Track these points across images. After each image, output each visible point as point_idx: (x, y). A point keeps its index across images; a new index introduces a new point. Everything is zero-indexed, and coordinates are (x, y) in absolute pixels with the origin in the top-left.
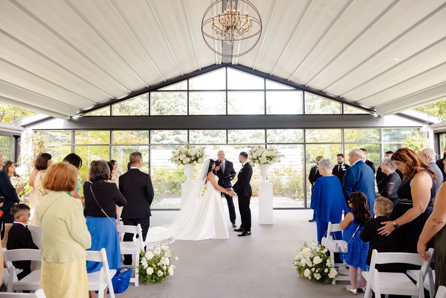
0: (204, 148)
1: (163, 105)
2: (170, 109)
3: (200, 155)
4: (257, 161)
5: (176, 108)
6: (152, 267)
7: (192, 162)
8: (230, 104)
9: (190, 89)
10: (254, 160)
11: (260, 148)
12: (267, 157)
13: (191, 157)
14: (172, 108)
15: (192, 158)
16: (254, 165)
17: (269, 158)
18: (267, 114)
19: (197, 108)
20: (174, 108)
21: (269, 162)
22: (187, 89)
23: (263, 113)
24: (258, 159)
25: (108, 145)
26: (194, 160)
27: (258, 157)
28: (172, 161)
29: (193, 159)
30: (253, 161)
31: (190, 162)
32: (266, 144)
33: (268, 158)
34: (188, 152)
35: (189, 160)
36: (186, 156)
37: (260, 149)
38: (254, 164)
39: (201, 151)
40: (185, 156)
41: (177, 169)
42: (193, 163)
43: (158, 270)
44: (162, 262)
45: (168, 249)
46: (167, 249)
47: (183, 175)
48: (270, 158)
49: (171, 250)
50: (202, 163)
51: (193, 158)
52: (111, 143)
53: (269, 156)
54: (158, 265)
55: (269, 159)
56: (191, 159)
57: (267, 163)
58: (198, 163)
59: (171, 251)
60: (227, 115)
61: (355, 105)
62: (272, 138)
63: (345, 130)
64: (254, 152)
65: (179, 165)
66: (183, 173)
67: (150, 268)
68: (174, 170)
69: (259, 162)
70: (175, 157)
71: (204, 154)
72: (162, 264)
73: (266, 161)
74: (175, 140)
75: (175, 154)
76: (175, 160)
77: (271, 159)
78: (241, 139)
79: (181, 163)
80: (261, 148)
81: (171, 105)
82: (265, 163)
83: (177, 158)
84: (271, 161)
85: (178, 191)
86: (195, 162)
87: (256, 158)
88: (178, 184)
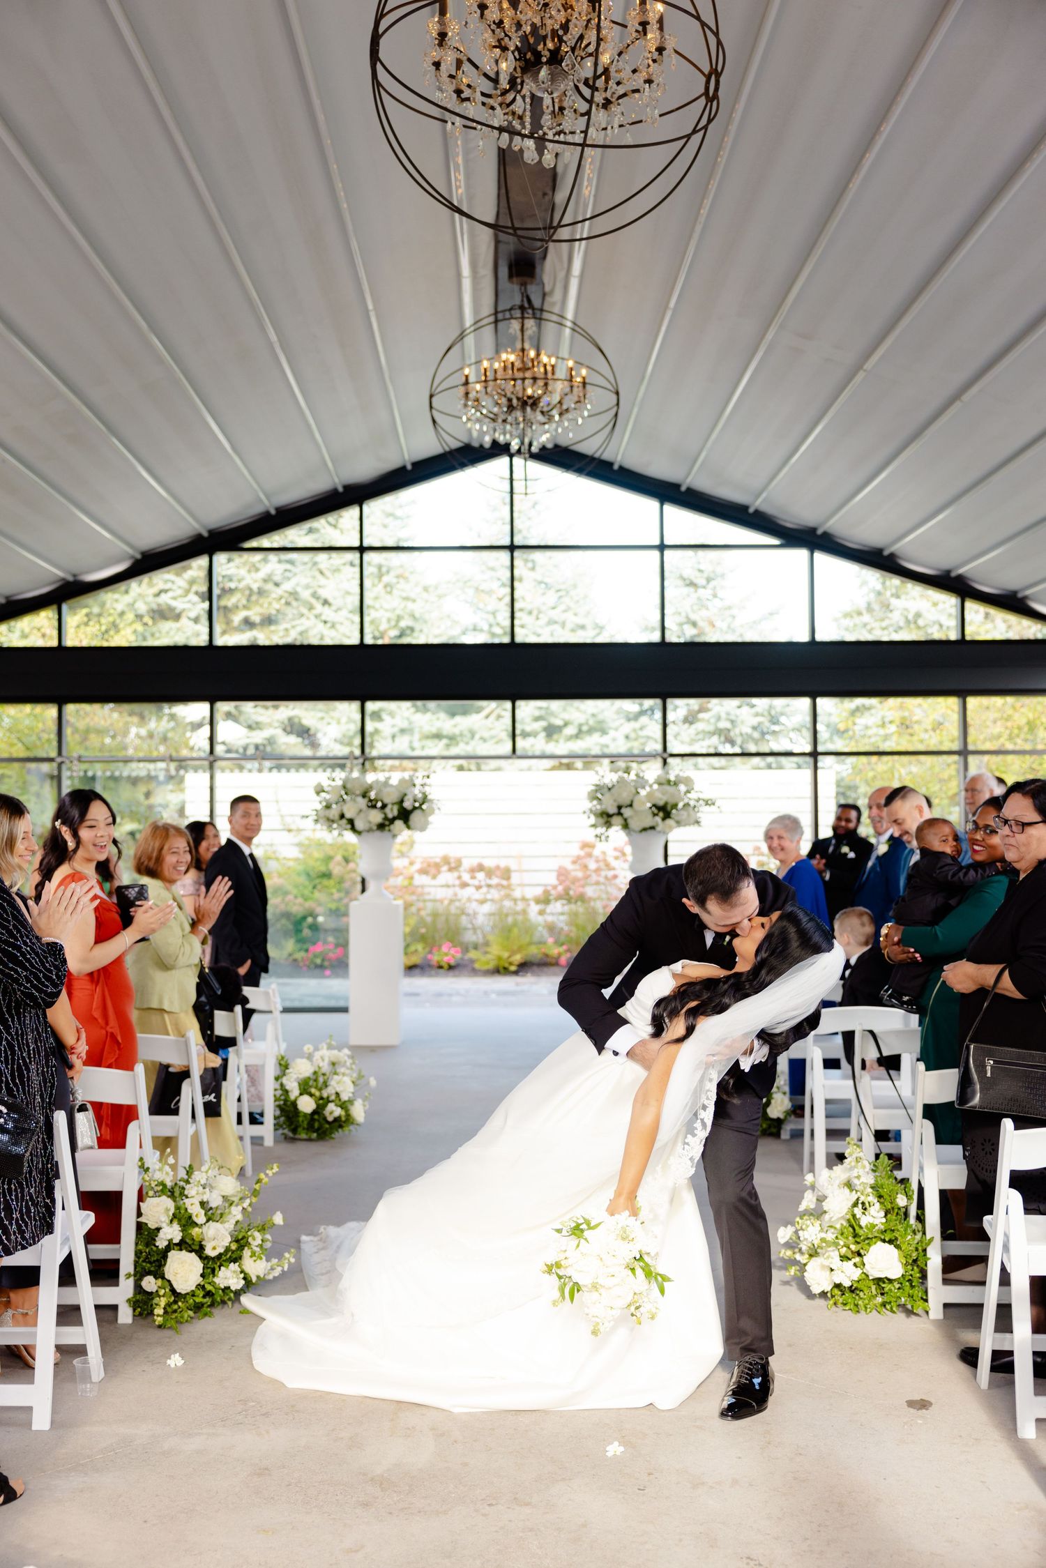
1: (229, 572)
2: (261, 592)
3: (414, 801)
4: (617, 820)
5: (287, 586)
6: (311, 1095)
7: (389, 826)
10: (606, 819)
12: (653, 807)
13: (384, 806)
14: (270, 586)
15: (388, 810)
17: (659, 810)
18: (668, 639)
19: (381, 586)
20: (277, 585)
21: (661, 825)
24: (620, 814)
25: (51, 760)
26: (394, 819)
27: (620, 807)
28: (317, 822)
29: (390, 816)
30: (603, 821)
31: (381, 827)
32: (665, 755)
33: (656, 811)
34: (374, 788)
35: (376, 817)
36: (369, 805)
38: (606, 831)
39: (418, 786)
40: (362, 803)
41: (301, 856)
42: (392, 827)
43: (325, 1105)
44: (335, 1085)
47: (325, 882)
48: (664, 811)
51: (391, 812)
52: (60, 753)
53: (661, 803)
54: (325, 1095)
55: (661, 814)
56: (385, 814)
57: (653, 828)
58: (408, 827)
60: (513, 644)
61: (1013, 603)
63: (972, 702)
65: (343, 835)
66: (327, 875)
67: (306, 1098)
68: (291, 864)
69: (626, 826)
70: (328, 807)
72: (333, 1092)
75: (324, 795)
76: (327, 819)
77: (667, 816)
79: (350, 829)
81: (262, 574)
82: (645, 829)
83: (335, 811)
84: (669, 821)
85: (307, 951)
86: (399, 824)
87: (612, 810)
88: (310, 920)
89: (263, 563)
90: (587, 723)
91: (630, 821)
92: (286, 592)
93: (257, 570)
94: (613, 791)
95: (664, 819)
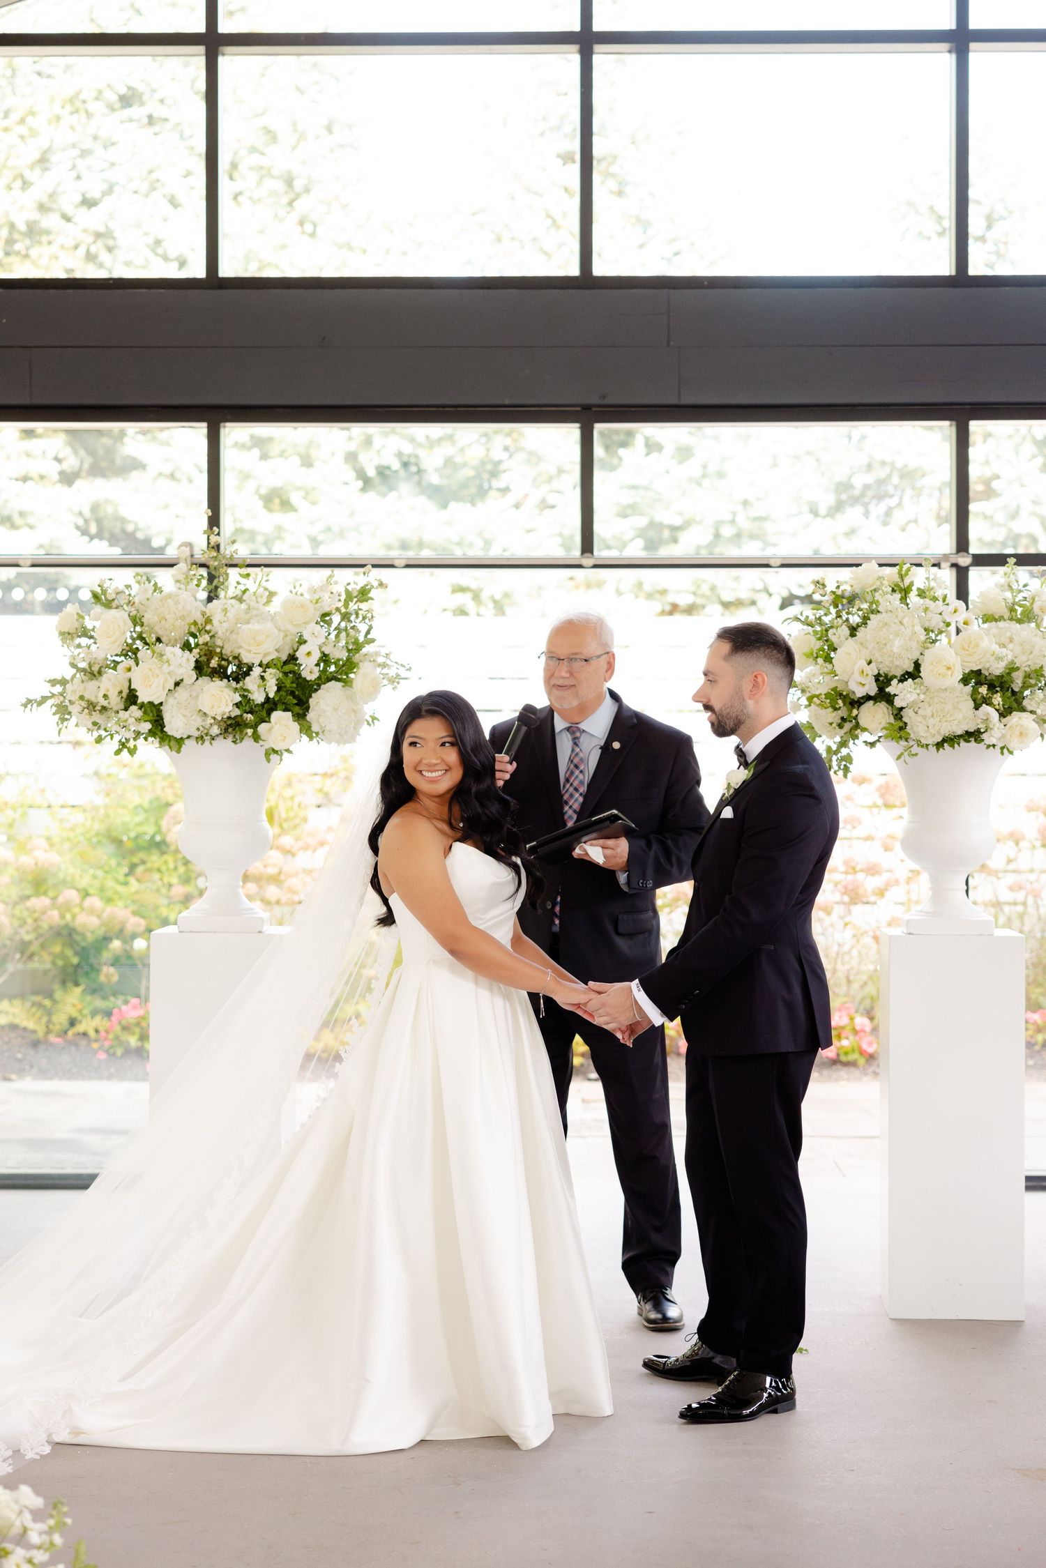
0: (364, 594)
2: (33, 231)
3: (325, 658)
4: (874, 716)
5: (92, 219)
7: (255, 727)
8: (612, 185)
9: (224, 27)
10: (844, 712)
11: (905, 592)
12: (975, 678)
13: (243, 672)
14: (51, 221)
15: (251, 682)
16: (848, 758)
17: (992, 687)
18: (973, 271)
19: (294, 217)
20: (68, 219)
21: (997, 730)
22: (198, 25)
23: (945, 267)
24: (883, 696)
26: (270, 706)
27: (883, 681)
28: (63, 712)
29: (259, 698)
30: (834, 717)
31: (233, 727)
32: (964, 561)
33: (983, 690)
34: (219, 626)
35: (219, 699)
36: (200, 668)
37: (904, 599)
38: (843, 744)
39: (336, 619)
40: (184, 663)
41: (100, 800)
42: (262, 728)
45: (37, 1515)
46: (27, 1517)
47: (155, 859)
49: (60, 1527)
50: (347, 735)
51: (260, 688)
53: (997, 669)
55: (998, 699)
56: (244, 694)
57: (973, 735)
58: (307, 729)
59: (57, 1539)
60: (586, 281)
62: (1014, 515)
64: (853, 631)
65: (132, 752)
66: (159, 846)
68: (78, 817)
69: (899, 728)
70: (94, 673)
71: (367, 649)
73: (963, 716)
74: (84, 532)
75: (84, 641)
76: (91, 706)
77: (1014, 705)
78: (718, 525)
79: (151, 733)
80: (922, 593)
81: (38, 192)
82: (952, 741)
83: (112, 684)
84: (1016, 717)
85: (108, 1014)
86: (282, 720)
87: (863, 686)
88: (116, 944)
89: (38, 170)
90: (733, 522)
91: (908, 716)
92: (85, 231)
93: (26, 184)
94: (861, 633)
95: (1003, 714)
